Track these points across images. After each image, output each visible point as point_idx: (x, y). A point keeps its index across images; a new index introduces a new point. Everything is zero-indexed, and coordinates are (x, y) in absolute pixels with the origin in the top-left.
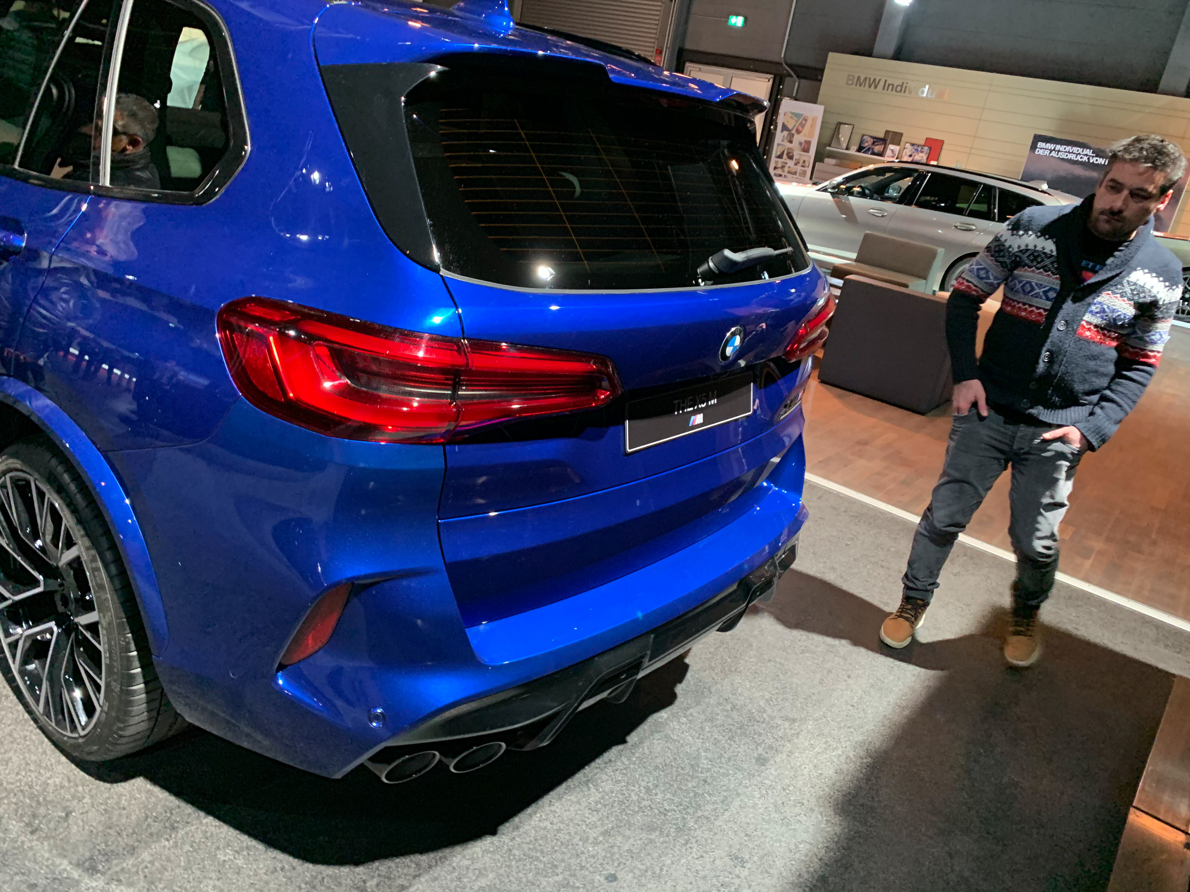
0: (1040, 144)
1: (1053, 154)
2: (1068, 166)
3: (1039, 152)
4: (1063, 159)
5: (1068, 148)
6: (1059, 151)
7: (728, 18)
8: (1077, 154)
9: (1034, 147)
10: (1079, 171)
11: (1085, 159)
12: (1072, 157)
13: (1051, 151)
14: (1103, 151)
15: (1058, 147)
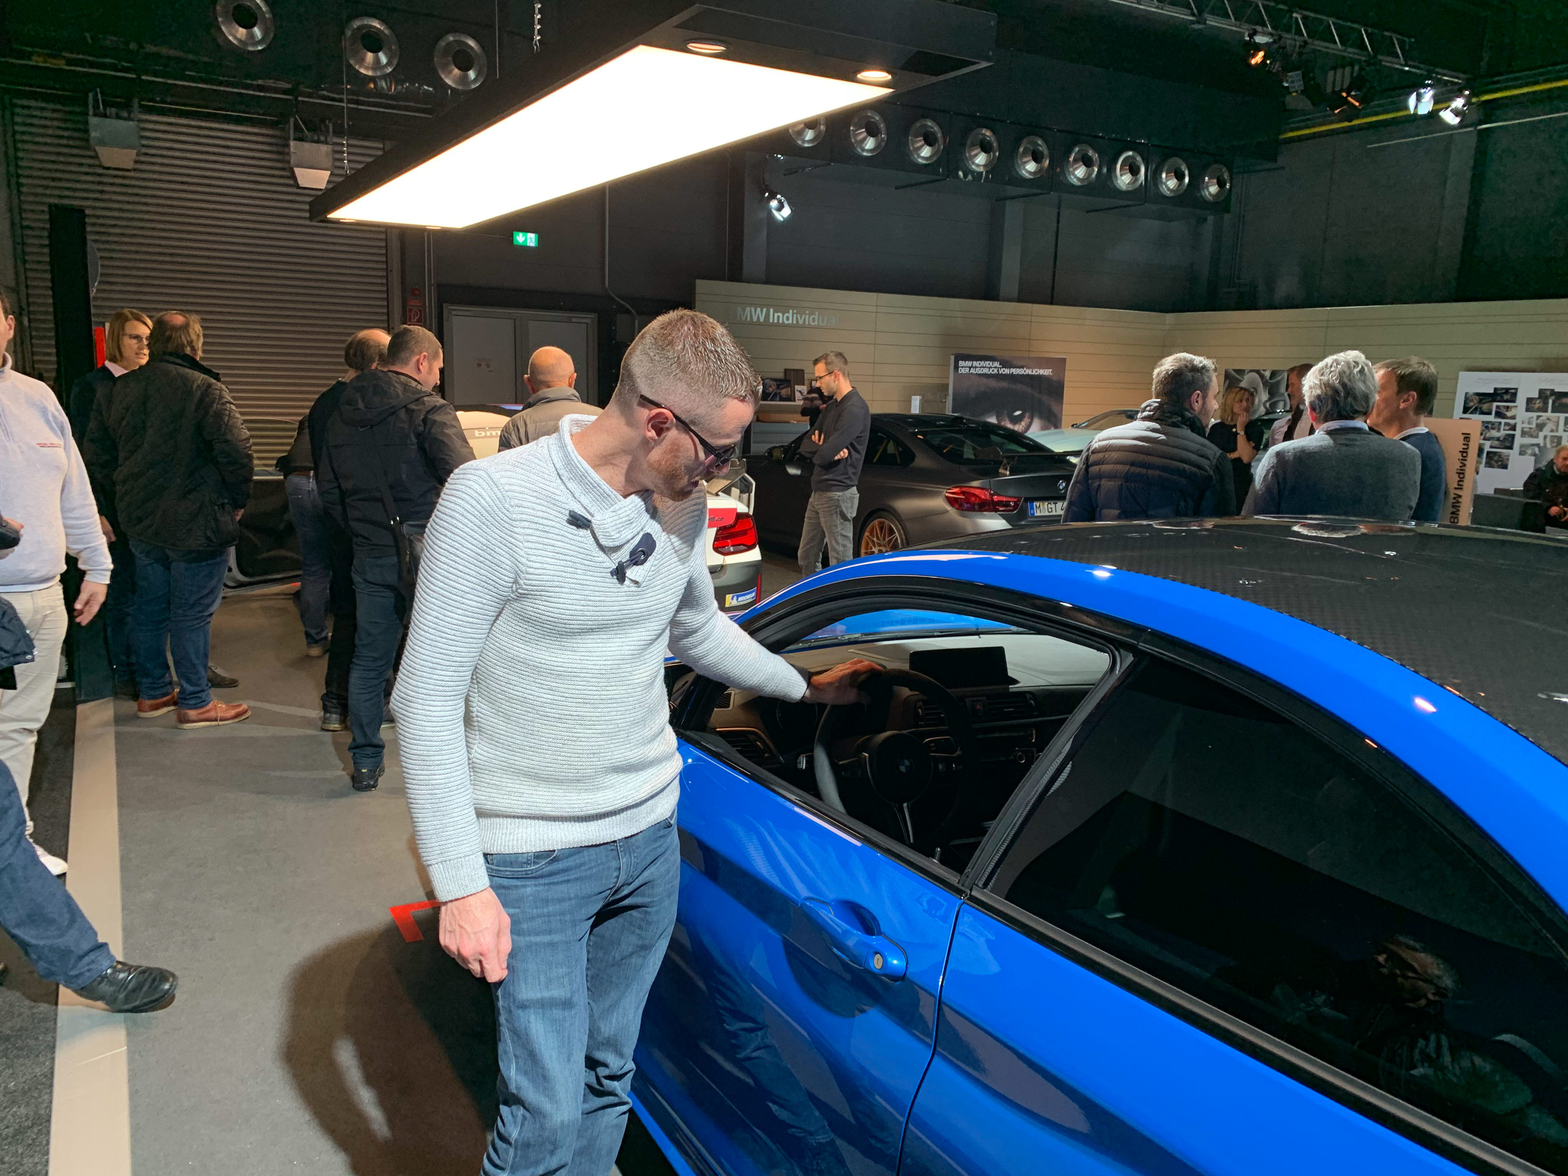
0: (961, 363)
1: (972, 371)
2: (985, 380)
3: (962, 371)
4: (980, 375)
5: (982, 363)
6: (976, 367)
7: (511, 237)
8: (990, 368)
9: (956, 367)
10: (993, 383)
11: (996, 371)
12: (986, 371)
13: (970, 368)
14: (1007, 362)
15: (975, 364)
